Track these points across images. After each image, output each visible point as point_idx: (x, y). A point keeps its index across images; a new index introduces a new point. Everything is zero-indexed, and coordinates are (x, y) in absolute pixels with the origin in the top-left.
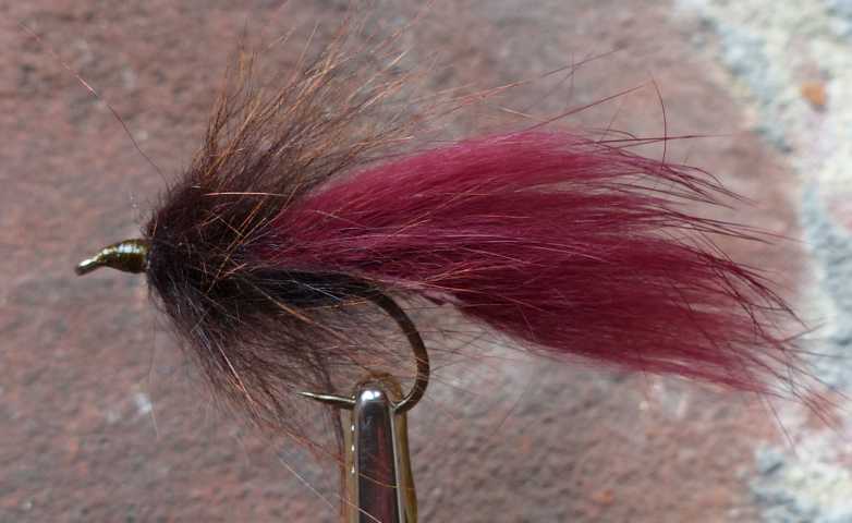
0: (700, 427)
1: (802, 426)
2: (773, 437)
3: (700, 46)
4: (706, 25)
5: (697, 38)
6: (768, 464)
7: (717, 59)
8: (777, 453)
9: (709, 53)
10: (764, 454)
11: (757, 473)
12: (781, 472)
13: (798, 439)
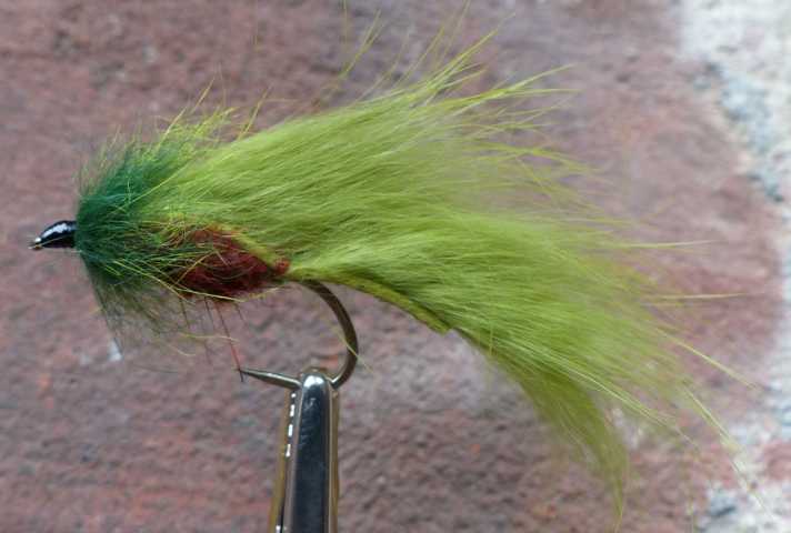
0: (656, 457)
1: (762, 474)
2: (729, 480)
3: (703, 88)
4: (711, 70)
5: (700, 80)
6: (720, 506)
7: (718, 103)
8: (730, 496)
9: (709, 96)
10: (717, 495)
11: (707, 513)
12: (733, 516)
13: (754, 486)
